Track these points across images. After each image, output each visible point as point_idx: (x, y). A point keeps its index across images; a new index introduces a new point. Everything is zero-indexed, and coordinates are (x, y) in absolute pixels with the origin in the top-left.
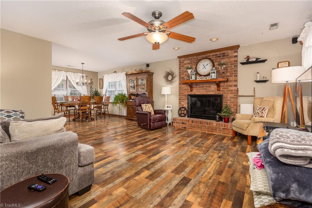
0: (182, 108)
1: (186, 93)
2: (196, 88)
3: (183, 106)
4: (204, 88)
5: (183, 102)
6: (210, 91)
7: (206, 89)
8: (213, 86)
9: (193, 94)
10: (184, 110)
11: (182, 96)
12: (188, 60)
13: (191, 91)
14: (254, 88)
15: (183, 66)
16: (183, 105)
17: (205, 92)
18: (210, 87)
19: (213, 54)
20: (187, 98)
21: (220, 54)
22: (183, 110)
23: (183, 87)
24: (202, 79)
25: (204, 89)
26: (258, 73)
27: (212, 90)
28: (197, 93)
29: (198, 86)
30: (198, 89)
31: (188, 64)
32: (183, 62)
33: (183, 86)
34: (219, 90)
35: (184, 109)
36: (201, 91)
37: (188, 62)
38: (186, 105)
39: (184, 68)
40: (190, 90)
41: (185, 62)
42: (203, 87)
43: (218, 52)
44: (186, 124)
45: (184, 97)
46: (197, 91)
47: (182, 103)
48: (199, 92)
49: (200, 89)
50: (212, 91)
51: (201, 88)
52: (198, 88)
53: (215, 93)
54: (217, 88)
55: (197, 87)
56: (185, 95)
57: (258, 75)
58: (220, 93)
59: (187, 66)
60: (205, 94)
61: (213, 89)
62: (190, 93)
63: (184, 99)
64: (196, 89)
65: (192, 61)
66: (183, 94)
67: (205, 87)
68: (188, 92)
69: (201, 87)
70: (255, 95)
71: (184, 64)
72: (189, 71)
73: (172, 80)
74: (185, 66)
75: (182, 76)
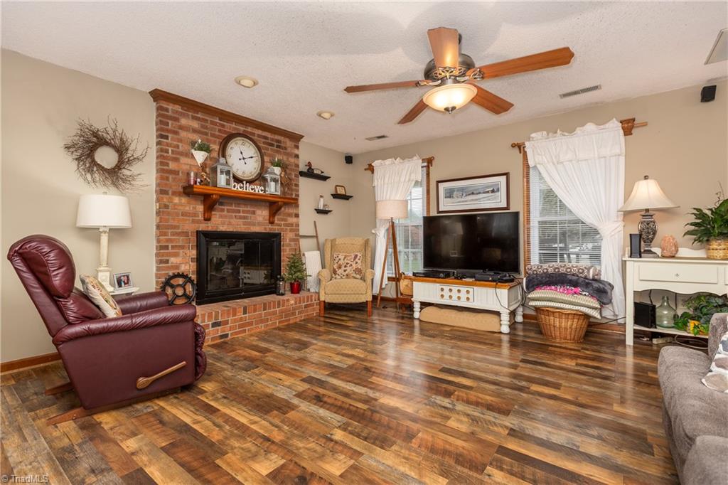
0: (175, 276)
1: (191, 227)
2: (221, 213)
3: (176, 272)
4: (241, 214)
5: (176, 255)
6: (254, 225)
7: (245, 218)
8: (260, 212)
9: (210, 229)
10: (185, 284)
11: (173, 234)
12: (194, 118)
13: (207, 219)
14: (315, 222)
15: (176, 133)
16: (177, 267)
17: (242, 226)
18: (254, 213)
19: (260, 132)
20: (194, 243)
21: (272, 140)
22: (179, 285)
23: (175, 205)
24: (245, 190)
25: (241, 218)
26: (321, 197)
27: (258, 221)
28: (223, 228)
29: (226, 208)
30: (226, 217)
31: (195, 131)
32: (177, 120)
33: (176, 200)
34: (272, 223)
35: (181, 281)
36: (234, 221)
37: (196, 125)
38: (187, 267)
39: (180, 141)
40: (201, 217)
41: (183, 121)
42: (239, 212)
43: (269, 132)
44: (227, 322)
45: (181, 238)
46: (223, 222)
47: (173, 260)
48: (230, 224)
49: (231, 217)
50: (259, 224)
51: (234, 214)
52: (225, 213)
53: (265, 228)
54: (267, 218)
55: (223, 210)
56: (185, 234)
57: (322, 199)
58: (275, 229)
60: (243, 231)
61: (260, 219)
62: (203, 227)
63: (182, 247)
64: (221, 216)
65: (206, 128)
66: (175, 227)
67: (244, 212)
68: (193, 222)
69: (234, 211)
70: (317, 234)
71: (181, 128)
72: (200, 156)
73: (119, 167)
74: (183, 134)
75: (172, 166)
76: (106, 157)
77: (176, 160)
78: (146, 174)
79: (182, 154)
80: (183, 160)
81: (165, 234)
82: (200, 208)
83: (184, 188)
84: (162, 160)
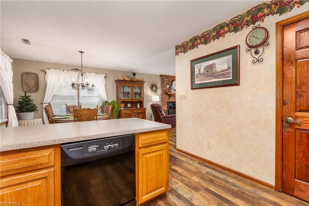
1: (166, 101)
5: (164, 106)
9: (170, 101)
12: (167, 78)
13: (169, 99)
15: (164, 82)
20: (167, 104)
31: (167, 81)
32: (164, 80)
33: (164, 95)
37: (167, 80)
38: (167, 109)
39: (165, 83)
41: (165, 80)
45: (165, 103)
47: (164, 107)
48: (173, 100)
56: (166, 102)
59: (167, 82)
63: (165, 105)
64: (172, 98)
65: (169, 80)
68: (167, 100)
71: (165, 81)
72: (168, 86)
73: (156, 90)
74: (165, 82)
75: (164, 89)
76: (154, 88)
77: (164, 88)
78: (159, 91)
79: (165, 86)
80: (165, 87)
81: (163, 102)
82: (168, 97)
83: (166, 93)
84: (162, 88)
